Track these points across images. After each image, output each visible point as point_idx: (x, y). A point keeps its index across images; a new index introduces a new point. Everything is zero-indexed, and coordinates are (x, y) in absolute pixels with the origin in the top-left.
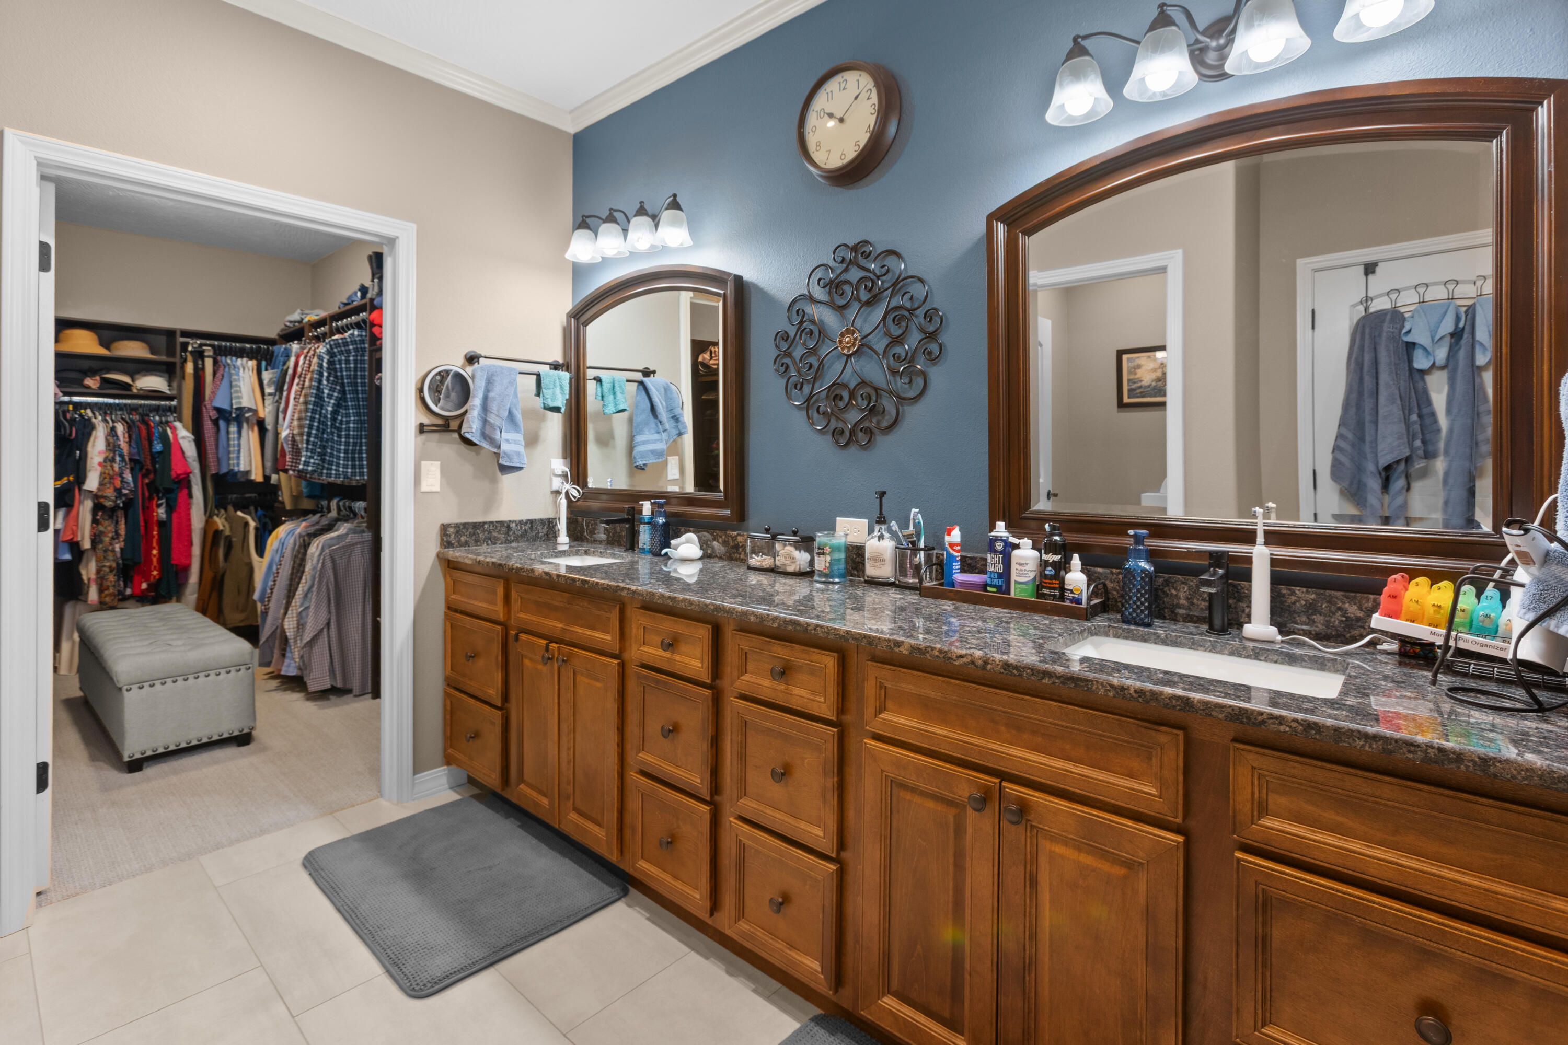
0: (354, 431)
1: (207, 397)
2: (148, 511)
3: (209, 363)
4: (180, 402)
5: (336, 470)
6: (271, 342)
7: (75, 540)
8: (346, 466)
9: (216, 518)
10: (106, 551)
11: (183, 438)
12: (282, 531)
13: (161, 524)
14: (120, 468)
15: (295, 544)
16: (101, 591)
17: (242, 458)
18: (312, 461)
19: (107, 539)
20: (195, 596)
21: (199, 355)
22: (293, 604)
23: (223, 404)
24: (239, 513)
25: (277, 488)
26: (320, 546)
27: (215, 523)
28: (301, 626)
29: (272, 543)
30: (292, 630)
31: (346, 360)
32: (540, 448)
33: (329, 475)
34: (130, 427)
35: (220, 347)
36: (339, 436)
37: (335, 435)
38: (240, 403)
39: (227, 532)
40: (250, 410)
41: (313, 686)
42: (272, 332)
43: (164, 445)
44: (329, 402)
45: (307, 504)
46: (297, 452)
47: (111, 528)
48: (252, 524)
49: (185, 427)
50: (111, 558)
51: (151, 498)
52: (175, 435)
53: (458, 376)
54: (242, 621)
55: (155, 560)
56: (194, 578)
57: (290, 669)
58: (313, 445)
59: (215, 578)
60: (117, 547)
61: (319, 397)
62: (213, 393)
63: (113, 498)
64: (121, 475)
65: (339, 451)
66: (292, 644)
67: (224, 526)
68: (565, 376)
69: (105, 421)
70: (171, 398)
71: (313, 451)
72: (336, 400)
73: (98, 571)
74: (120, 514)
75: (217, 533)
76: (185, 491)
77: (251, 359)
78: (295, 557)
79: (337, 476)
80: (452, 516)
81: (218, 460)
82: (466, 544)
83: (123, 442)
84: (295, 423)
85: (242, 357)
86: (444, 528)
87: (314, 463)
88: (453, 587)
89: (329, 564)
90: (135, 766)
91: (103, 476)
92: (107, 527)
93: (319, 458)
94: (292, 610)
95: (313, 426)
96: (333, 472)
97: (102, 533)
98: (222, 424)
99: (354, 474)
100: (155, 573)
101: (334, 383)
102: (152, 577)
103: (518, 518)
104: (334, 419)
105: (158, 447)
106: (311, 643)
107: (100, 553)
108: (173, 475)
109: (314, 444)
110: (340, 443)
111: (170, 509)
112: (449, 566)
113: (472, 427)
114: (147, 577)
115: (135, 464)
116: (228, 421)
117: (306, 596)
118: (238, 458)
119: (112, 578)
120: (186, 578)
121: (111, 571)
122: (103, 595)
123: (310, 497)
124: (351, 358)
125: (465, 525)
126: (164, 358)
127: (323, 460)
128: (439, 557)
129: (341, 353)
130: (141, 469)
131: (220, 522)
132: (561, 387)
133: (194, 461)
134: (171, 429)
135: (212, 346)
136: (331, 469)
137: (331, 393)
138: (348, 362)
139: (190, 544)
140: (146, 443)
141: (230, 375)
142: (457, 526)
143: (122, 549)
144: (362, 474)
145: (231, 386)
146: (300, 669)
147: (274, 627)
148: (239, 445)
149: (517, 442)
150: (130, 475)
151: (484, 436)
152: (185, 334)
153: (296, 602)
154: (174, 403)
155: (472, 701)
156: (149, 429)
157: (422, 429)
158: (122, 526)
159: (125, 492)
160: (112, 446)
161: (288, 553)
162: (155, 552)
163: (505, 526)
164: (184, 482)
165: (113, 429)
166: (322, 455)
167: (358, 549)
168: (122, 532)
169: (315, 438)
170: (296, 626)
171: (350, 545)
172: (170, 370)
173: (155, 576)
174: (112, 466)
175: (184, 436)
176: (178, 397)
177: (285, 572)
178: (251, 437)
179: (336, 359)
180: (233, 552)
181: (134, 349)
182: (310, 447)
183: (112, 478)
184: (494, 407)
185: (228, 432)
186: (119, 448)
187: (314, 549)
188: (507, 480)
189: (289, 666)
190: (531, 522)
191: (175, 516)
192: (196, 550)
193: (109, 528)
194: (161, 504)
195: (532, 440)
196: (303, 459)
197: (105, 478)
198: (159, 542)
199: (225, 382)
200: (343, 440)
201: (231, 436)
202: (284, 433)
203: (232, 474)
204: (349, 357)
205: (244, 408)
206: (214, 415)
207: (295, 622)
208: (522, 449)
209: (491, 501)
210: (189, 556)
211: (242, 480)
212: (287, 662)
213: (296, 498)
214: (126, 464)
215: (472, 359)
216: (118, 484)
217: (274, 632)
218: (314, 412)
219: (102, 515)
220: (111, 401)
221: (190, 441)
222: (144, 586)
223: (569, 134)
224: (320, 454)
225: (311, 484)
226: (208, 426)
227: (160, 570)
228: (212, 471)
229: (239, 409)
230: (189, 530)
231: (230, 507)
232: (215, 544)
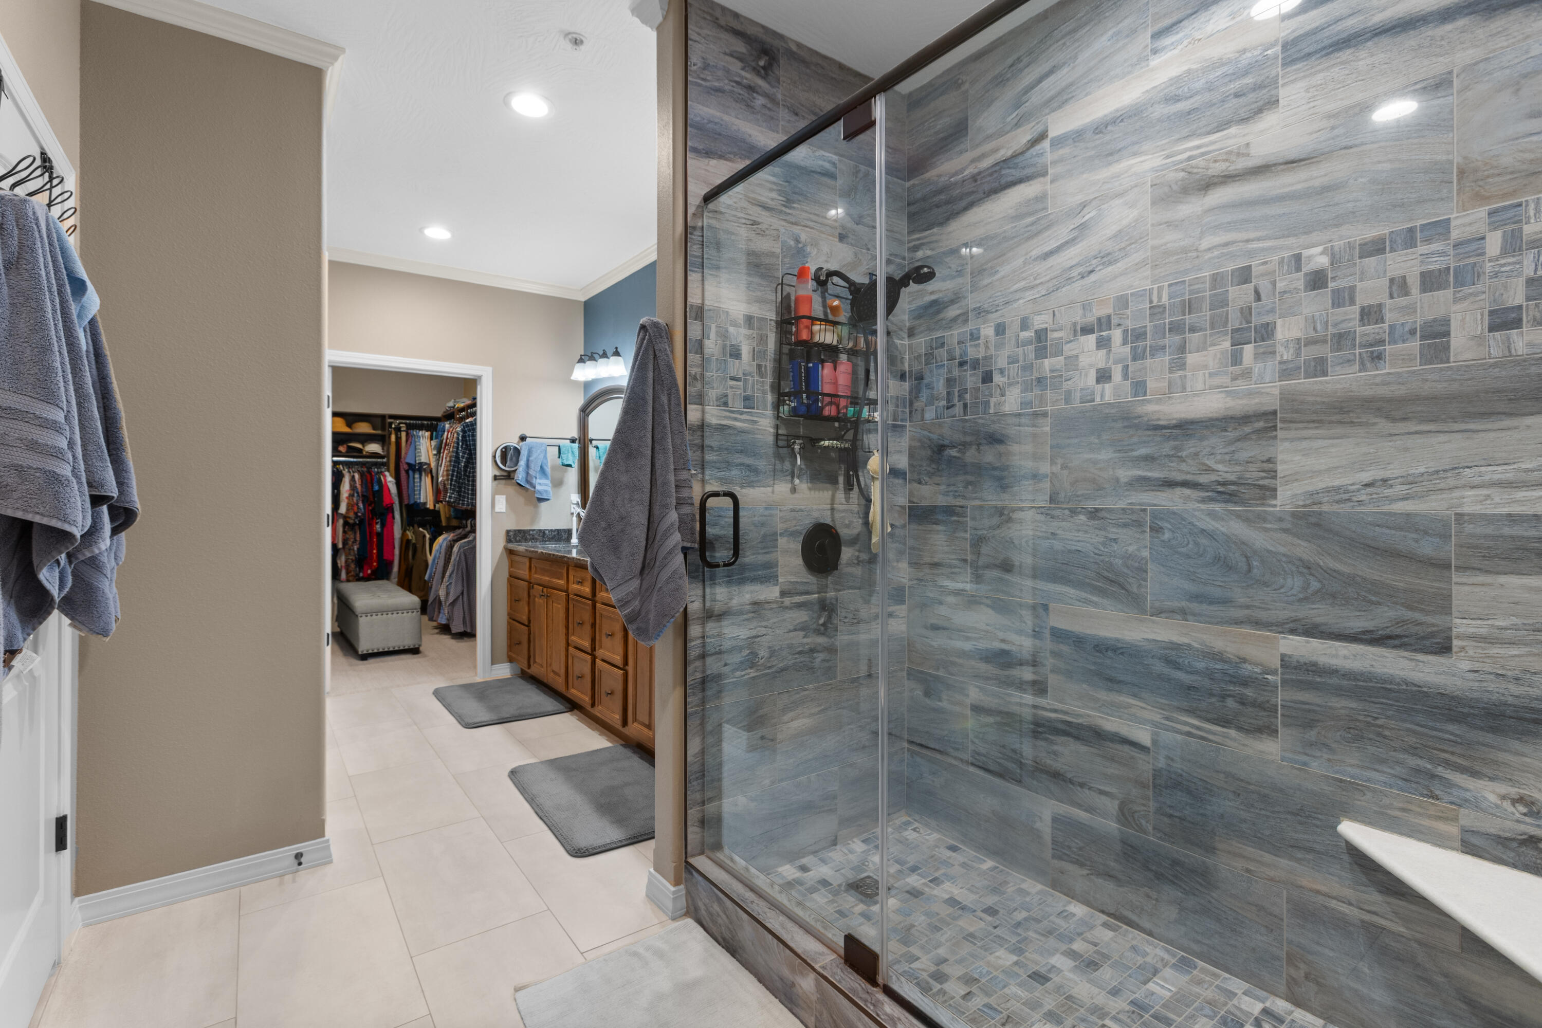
1: (402, 457)
2: (371, 526)
3: (403, 435)
4: (388, 460)
6: (438, 419)
7: (334, 542)
9: (408, 532)
10: (350, 549)
11: (390, 482)
12: (440, 539)
13: (379, 535)
14: (357, 500)
15: (447, 547)
16: (347, 573)
17: (422, 495)
18: (453, 496)
19: (350, 543)
21: (398, 429)
22: (444, 581)
23: (410, 460)
24: (421, 529)
25: (439, 512)
26: (459, 547)
27: (407, 535)
28: (448, 594)
29: (436, 546)
30: (443, 597)
31: (472, 435)
32: (564, 489)
33: (463, 504)
34: (362, 475)
35: (410, 424)
36: (468, 481)
37: (466, 480)
38: (420, 460)
39: (414, 541)
40: (426, 464)
41: (454, 630)
42: (439, 414)
43: (379, 487)
44: (463, 461)
45: (455, 523)
46: (446, 490)
47: (352, 536)
48: (428, 536)
49: (391, 475)
50: (352, 554)
51: (372, 518)
52: (386, 481)
53: (515, 448)
55: (375, 556)
56: (395, 569)
57: (443, 620)
59: (407, 569)
60: (356, 548)
61: (457, 457)
62: (406, 454)
63: (353, 518)
64: (357, 504)
65: (468, 490)
66: (444, 605)
67: (412, 537)
68: (576, 445)
69: (349, 472)
70: (383, 457)
71: (454, 490)
72: (466, 459)
73: (346, 562)
74: (357, 527)
75: (408, 541)
76: (390, 515)
77: (427, 431)
78: (446, 554)
79: (468, 505)
80: (513, 526)
81: (409, 496)
82: (520, 541)
83: (358, 485)
84: (445, 473)
85: (422, 430)
86: (508, 532)
88: (512, 564)
89: (463, 558)
90: (365, 657)
92: (350, 535)
93: (457, 494)
94: (444, 585)
95: (454, 474)
96: (466, 502)
97: (348, 539)
98: (411, 473)
100: (375, 563)
101: (466, 449)
102: (374, 566)
103: (550, 528)
104: (465, 471)
105: (376, 488)
106: (453, 603)
107: (347, 550)
108: (384, 504)
109: (455, 486)
110: (469, 485)
111: (383, 526)
112: (510, 552)
113: (520, 476)
115: (365, 498)
116: (414, 471)
117: (450, 575)
118: (420, 494)
119: (353, 566)
120: (392, 567)
121: (353, 562)
122: (348, 575)
123: (456, 518)
125: (519, 531)
126: (379, 432)
127: (460, 495)
128: (506, 548)
129: (469, 430)
130: (368, 501)
131: (410, 535)
132: (573, 452)
133: (396, 496)
134: (383, 476)
135: (405, 423)
136: (464, 501)
137: (463, 455)
139: (394, 548)
140: (370, 485)
141: (416, 442)
142: (515, 531)
143: (358, 549)
145: (415, 449)
146: (448, 620)
147: (435, 596)
148: (420, 486)
149: (546, 485)
150: (362, 505)
151: (528, 481)
152: (391, 417)
153: (446, 579)
154: (385, 460)
155: (517, 624)
156: (372, 477)
157: (495, 478)
158: (358, 535)
159: (359, 514)
160: (353, 487)
161: (443, 551)
162: (374, 551)
163: (542, 533)
164: (390, 509)
165: (353, 477)
166: (459, 492)
168: (358, 539)
169: (455, 482)
170: (445, 594)
172: (382, 440)
174: (353, 499)
175: (390, 480)
176: (387, 456)
177: (441, 563)
178: (427, 481)
179: (467, 434)
180: (416, 551)
181: (364, 428)
182: (450, 487)
183: (353, 506)
184: (532, 465)
185: (414, 478)
186: (356, 488)
187: (455, 549)
188: (543, 505)
189: (442, 618)
190: (558, 530)
191: (385, 530)
192: (397, 552)
194: (378, 522)
195: (558, 483)
196: (449, 494)
197: (347, 507)
198: (377, 546)
199: (413, 446)
200: (471, 483)
201: (416, 481)
202: (440, 479)
203: (416, 504)
205: (423, 462)
206: (406, 467)
207: (445, 592)
208: (549, 489)
209: (534, 518)
210: (393, 555)
211: (422, 509)
212: (441, 615)
213: (448, 519)
214: (360, 498)
215: (523, 438)
216: (356, 509)
217: (435, 599)
218: (454, 466)
219: (346, 530)
220: (352, 460)
221: (393, 484)
222: (369, 572)
223: (579, 302)
224: (458, 492)
225: (456, 510)
226: (403, 474)
227: (378, 563)
228: (406, 502)
229: (421, 464)
230: (393, 539)
231: (416, 526)
232: (407, 548)
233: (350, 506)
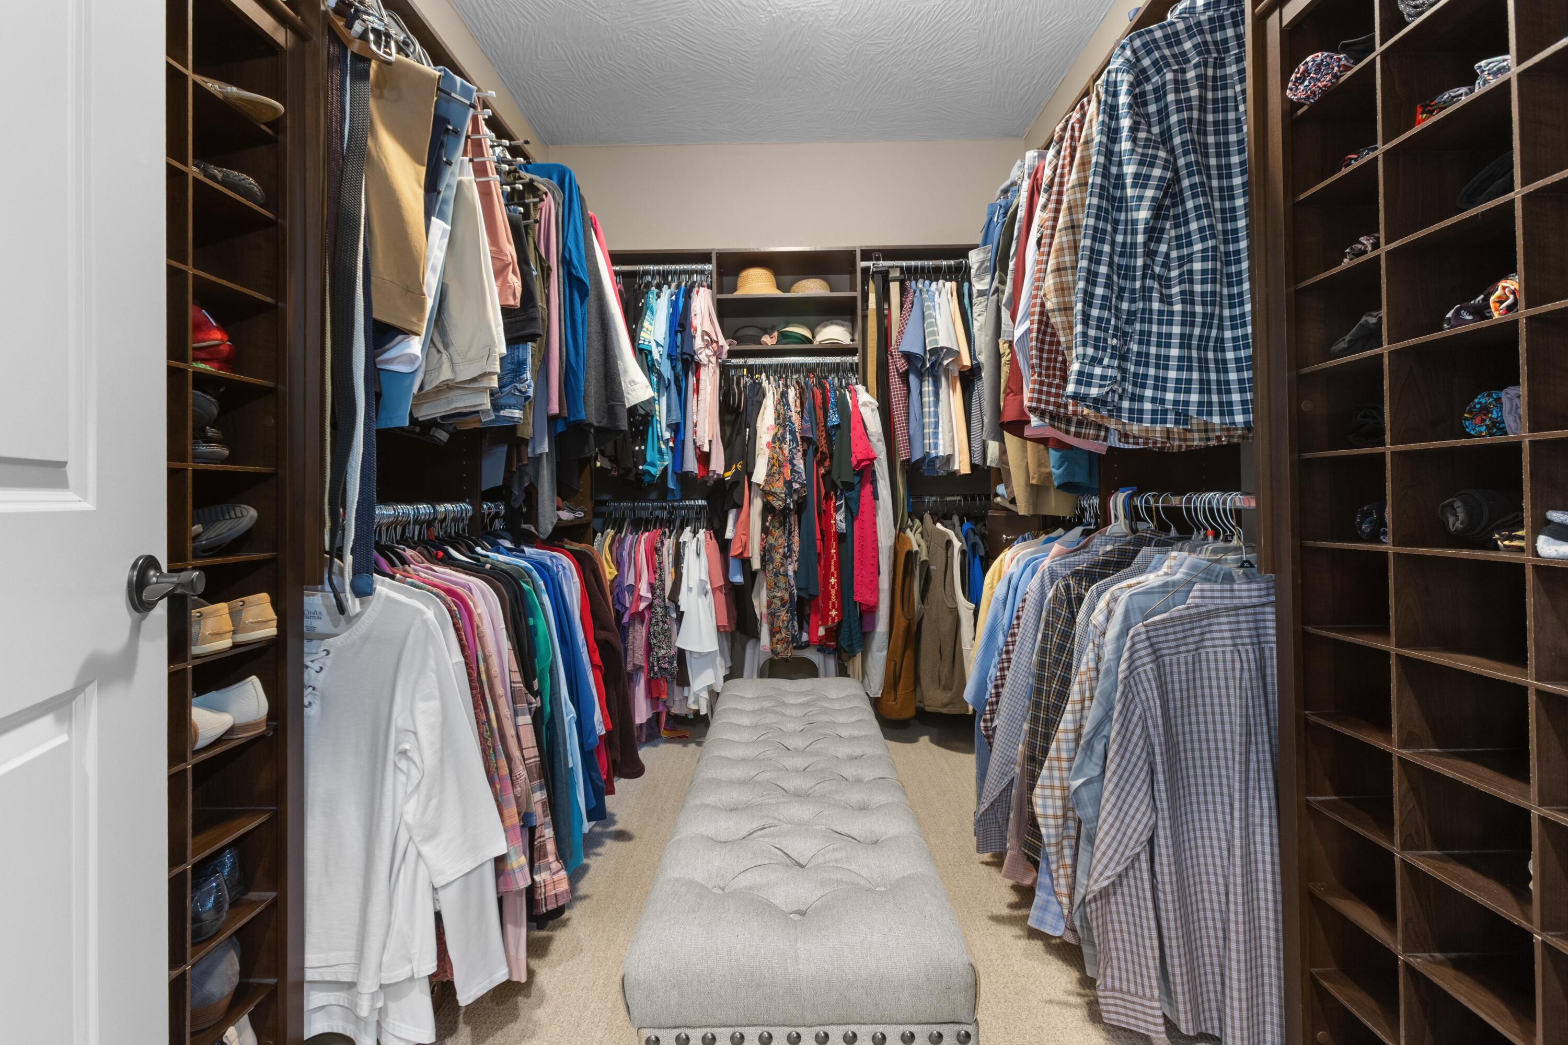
0: (1204, 282)
1: (894, 343)
2: (825, 516)
3: (895, 288)
4: (863, 356)
5: (1154, 400)
7: (745, 555)
8: (1183, 386)
9: (909, 533)
10: (777, 575)
11: (865, 404)
12: (1010, 560)
13: (841, 538)
14: (790, 450)
15: (1043, 594)
16: (772, 634)
17: (940, 436)
18: (1098, 371)
19: (778, 557)
20: (885, 653)
21: (883, 280)
22: (1052, 753)
23: (910, 346)
24: (939, 526)
26: (1119, 611)
27: (909, 540)
29: (993, 582)
30: (1051, 822)
31: (1176, 81)
33: (1137, 415)
34: (804, 393)
35: (909, 269)
36: (1166, 299)
37: (1155, 295)
38: (936, 341)
39: (924, 556)
40: (949, 353)
43: (841, 417)
44: (1141, 198)
45: (1057, 505)
46: (1053, 359)
47: (783, 541)
48: (957, 544)
49: (869, 389)
50: (782, 585)
51: (828, 497)
52: (856, 402)
54: (946, 705)
55: (833, 592)
56: (882, 625)
58: (1098, 328)
59: (909, 626)
60: (791, 569)
61: (1111, 189)
62: (901, 333)
63: (783, 495)
64: (791, 460)
65: (1165, 341)
66: (1053, 858)
67: (919, 546)
69: (778, 386)
70: (852, 351)
71: (1099, 344)
72: (1158, 188)
73: (770, 604)
74: (793, 519)
75: (911, 556)
76: (868, 488)
77: (949, 281)
79: (1159, 416)
81: (910, 439)
83: (794, 414)
84: (1050, 281)
85: (938, 278)
87: (1103, 378)
89: (1147, 667)
91: (771, 465)
92: (778, 538)
93: (1116, 363)
94: (1051, 768)
95: (1096, 274)
96: (1148, 406)
97: (772, 547)
98: (913, 379)
99: (1205, 408)
100: (834, 613)
101: (1149, 145)
102: (830, 619)
104: (1150, 252)
105: (834, 419)
107: (772, 577)
108: (853, 460)
109: (1101, 325)
110: (1166, 318)
111: (851, 517)
114: (825, 618)
115: (808, 444)
116: (921, 374)
118: (936, 434)
119: (784, 615)
120: (873, 625)
121: (783, 605)
122: (775, 640)
123: (1067, 487)
124: (1191, 74)
126: (845, 294)
129: (1161, 65)
130: (816, 451)
131: (914, 539)
133: (879, 440)
134: (850, 392)
135: (899, 266)
136: (1141, 399)
137: (1144, 170)
138: (1181, 85)
139: (878, 571)
140: (820, 413)
141: (922, 301)
143: (795, 572)
144: (1226, 409)
145: (923, 320)
147: (1007, 780)
148: (936, 415)
150: (802, 461)
153: (1058, 750)
154: (856, 359)
156: (826, 396)
158: (796, 539)
159: (796, 486)
160: (782, 420)
161: (1028, 612)
162: (833, 580)
164: (866, 472)
165: (785, 395)
167: (1222, 627)
168: (796, 547)
169: (1102, 307)
170: (1060, 812)
171: (1201, 616)
172: (851, 310)
173: (833, 619)
174: (781, 448)
175: (865, 398)
176: (861, 349)
178: (952, 400)
179: (1149, 87)
180: (931, 587)
181: (812, 286)
182: (1092, 332)
183: (781, 465)
185: (921, 394)
186: (790, 421)
189: (1044, 908)
191: (856, 525)
192: (884, 582)
193: (780, 541)
194: (840, 506)
196: (1075, 367)
197: (774, 465)
198: (840, 567)
199: (916, 312)
200: (1178, 308)
201: (926, 399)
202: (1017, 335)
203: (928, 461)
204: (1183, 71)
205: (942, 348)
206: (902, 364)
207: (1059, 803)
210: (876, 590)
211: (942, 472)
213: (1037, 491)
214: (798, 445)
216: (788, 474)
218: (1098, 235)
219: (772, 520)
220: (787, 360)
221: (873, 410)
222: (821, 631)
224: (1115, 354)
225: (1069, 458)
226: (895, 383)
227: (840, 610)
228: (902, 456)
229: (935, 351)
230: (876, 549)
231: (927, 517)
232: (908, 572)
233: (775, 465)
